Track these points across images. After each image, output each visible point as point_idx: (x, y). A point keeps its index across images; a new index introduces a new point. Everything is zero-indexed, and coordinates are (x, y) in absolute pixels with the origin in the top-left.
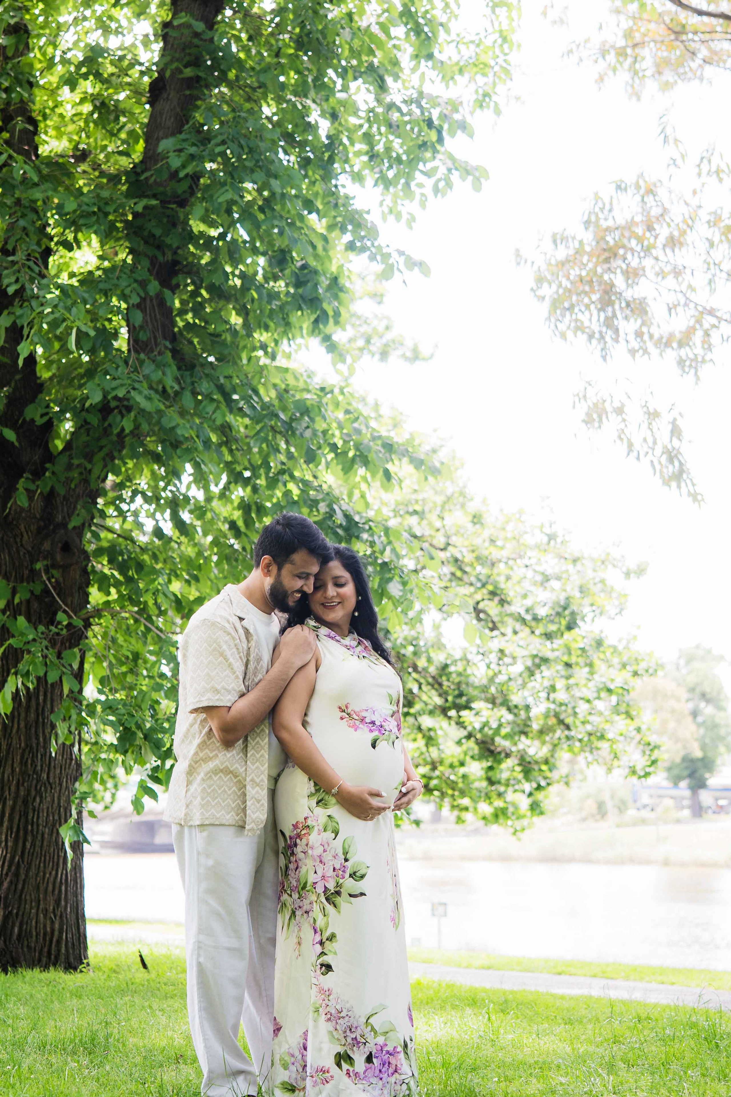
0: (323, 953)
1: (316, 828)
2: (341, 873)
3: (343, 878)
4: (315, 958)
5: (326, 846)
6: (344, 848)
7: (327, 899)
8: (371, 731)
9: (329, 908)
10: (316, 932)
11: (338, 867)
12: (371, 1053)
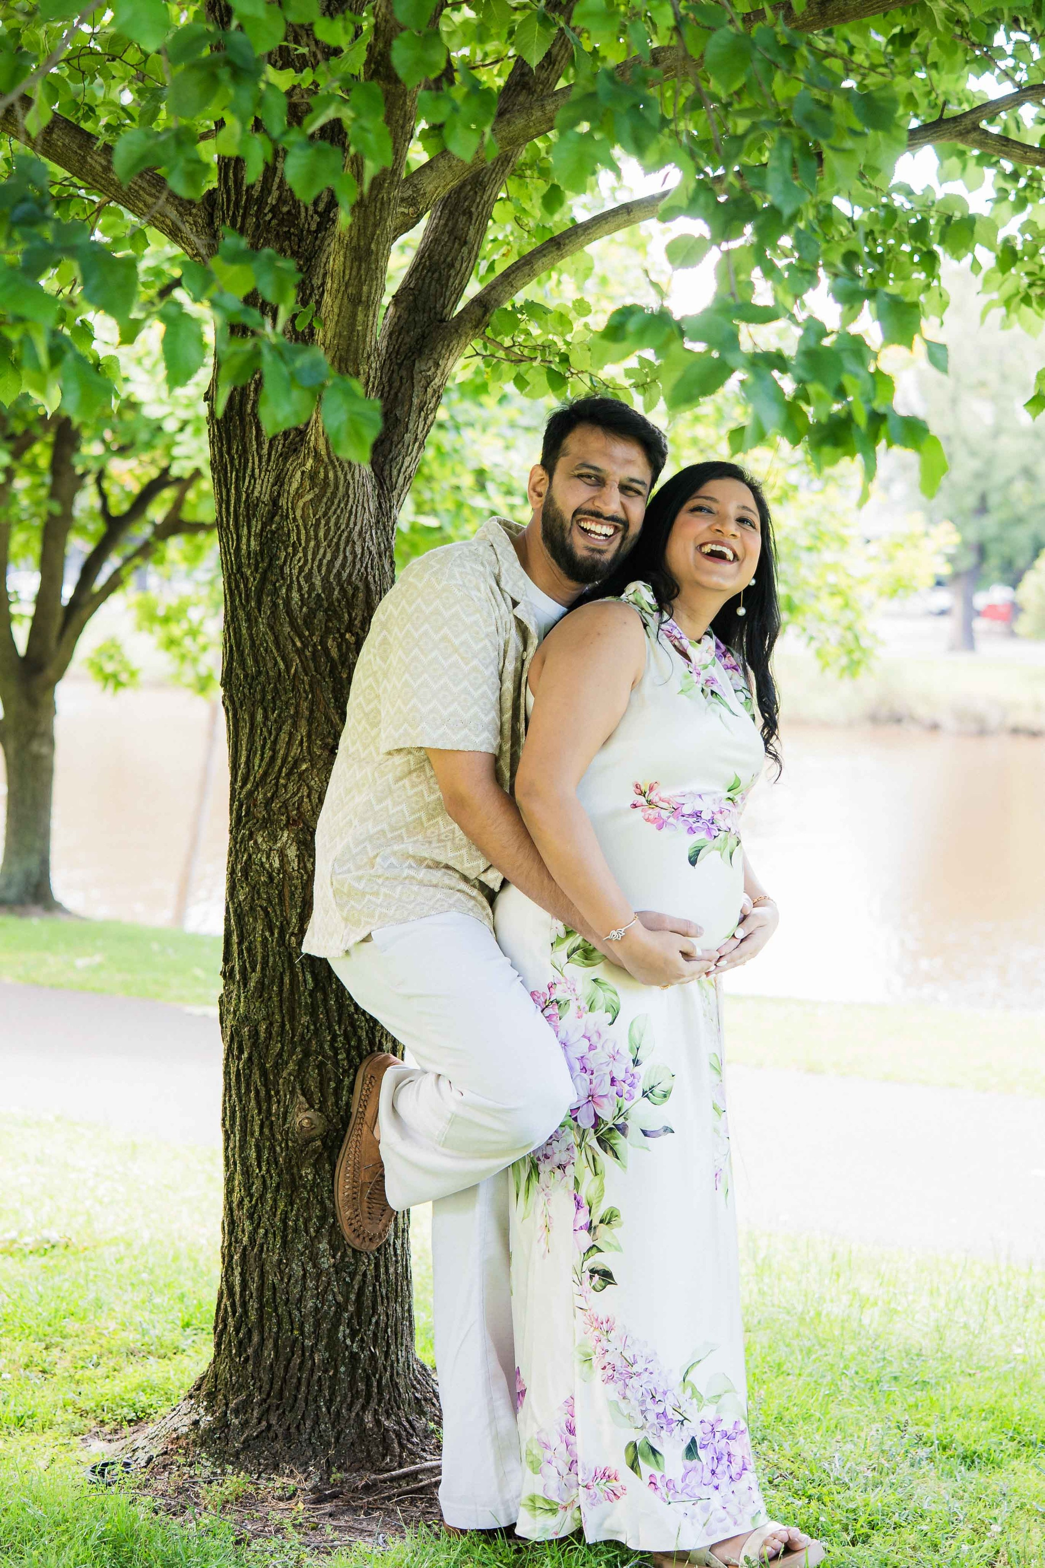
0: (594, 1248)
1: (573, 1006)
2: (626, 1088)
3: (631, 1097)
4: (579, 1258)
5: (595, 1039)
6: (631, 1039)
7: (599, 1140)
8: (691, 830)
9: (604, 1158)
10: (579, 1205)
11: (620, 1075)
12: (693, 1441)
